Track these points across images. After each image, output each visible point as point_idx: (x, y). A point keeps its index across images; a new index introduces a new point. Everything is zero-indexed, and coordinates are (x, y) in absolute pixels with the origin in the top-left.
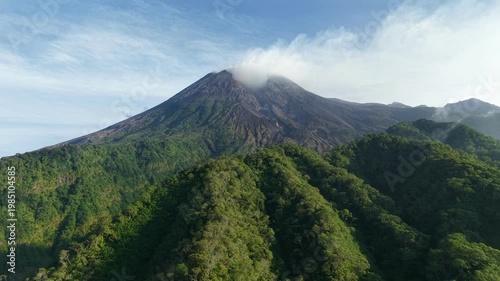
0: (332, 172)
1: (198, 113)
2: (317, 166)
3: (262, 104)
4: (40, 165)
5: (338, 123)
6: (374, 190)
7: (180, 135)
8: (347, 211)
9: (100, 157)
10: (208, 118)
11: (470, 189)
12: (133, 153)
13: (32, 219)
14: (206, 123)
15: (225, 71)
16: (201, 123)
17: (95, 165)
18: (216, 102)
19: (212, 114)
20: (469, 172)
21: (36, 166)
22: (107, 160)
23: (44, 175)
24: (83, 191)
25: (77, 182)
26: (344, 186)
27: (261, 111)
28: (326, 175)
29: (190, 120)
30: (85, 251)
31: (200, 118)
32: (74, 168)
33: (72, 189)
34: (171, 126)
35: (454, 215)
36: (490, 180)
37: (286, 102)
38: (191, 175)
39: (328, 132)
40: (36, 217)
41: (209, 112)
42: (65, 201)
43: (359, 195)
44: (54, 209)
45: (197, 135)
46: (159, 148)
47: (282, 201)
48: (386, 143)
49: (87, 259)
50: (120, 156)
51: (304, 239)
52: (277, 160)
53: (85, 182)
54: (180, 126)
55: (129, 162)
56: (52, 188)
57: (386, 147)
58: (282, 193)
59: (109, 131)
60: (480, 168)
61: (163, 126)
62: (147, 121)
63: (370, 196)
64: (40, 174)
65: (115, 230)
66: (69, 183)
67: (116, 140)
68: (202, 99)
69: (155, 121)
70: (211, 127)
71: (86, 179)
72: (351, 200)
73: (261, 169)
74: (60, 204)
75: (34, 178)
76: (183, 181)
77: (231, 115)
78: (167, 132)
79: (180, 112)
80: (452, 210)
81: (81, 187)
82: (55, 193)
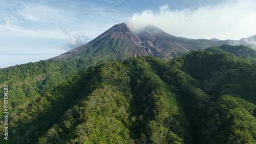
0: (169, 68)
1: (109, 45)
2: (162, 66)
3: (142, 40)
4: (28, 70)
5: (182, 49)
6: (189, 77)
7: (100, 56)
8: (173, 86)
9: (58, 67)
10: (114, 48)
11: (239, 74)
12: (76, 65)
13: (24, 96)
14: (113, 50)
15: (123, 23)
16: (110, 50)
17: (56, 71)
18: (118, 39)
19: (116, 46)
20: (240, 66)
21: (26, 71)
22: (62, 68)
23: (30, 75)
24: (49, 83)
25: (46, 79)
26: (174, 75)
27: (142, 44)
28: (165, 70)
29: (105, 49)
30: (36, 104)
31: (110, 48)
32: (45, 72)
33: (44, 82)
34: (95, 52)
35: (229, 87)
36: (250, 69)
37: (155, 39)
38: (93, 69)
39: (176, 53)
40: (26, 96)
41: (115, 44)
42: (41, 88)
43: (181, 79)
44: (35, 92)
45: (108, 57)
46: (88, 62)
47: (139, 81)
48: (201, 55)
49: (37, 107)
50: (68, 66)
51: (147, 99)
52: (140, 63)
53: (50, 78)
54: (100, 52)
55: (73, 69)
56: (35, 82)
57: (201, 57)
58: (140, 78)
59: (65, 55)
60: (247, 64)
61: (91, 52)
62: (83, 50)
63: (186, 79)
64: (28, 74)
65: (53, 94)
66: (42, 79)
67: (68, 59)
68: (111, 38)
69: (88, 50)
70: (115, 52)
71: (51, 77)
72: (177, 82)
73: (131, 67)
74: (38, 90)
75: (25, 77)
76: (89, 72)
77: (126, 46)
78: (93, 55)
79: (100, 45)
80: (228, 85)
81: (48, 81)
82: (36, 84)
